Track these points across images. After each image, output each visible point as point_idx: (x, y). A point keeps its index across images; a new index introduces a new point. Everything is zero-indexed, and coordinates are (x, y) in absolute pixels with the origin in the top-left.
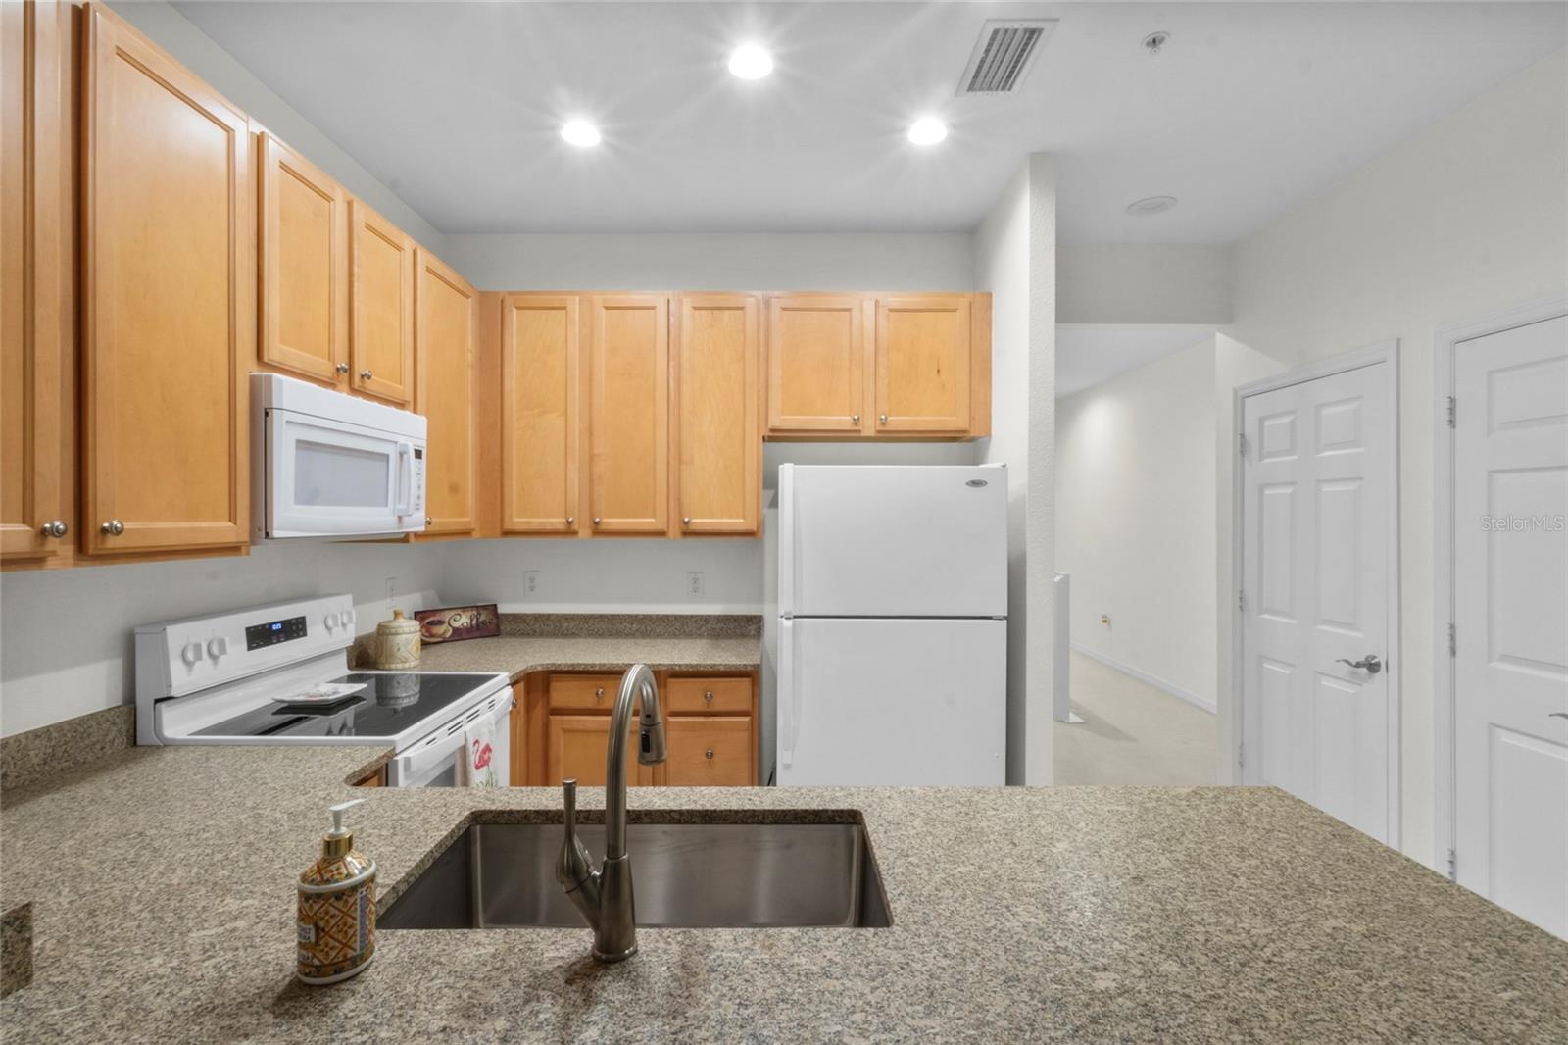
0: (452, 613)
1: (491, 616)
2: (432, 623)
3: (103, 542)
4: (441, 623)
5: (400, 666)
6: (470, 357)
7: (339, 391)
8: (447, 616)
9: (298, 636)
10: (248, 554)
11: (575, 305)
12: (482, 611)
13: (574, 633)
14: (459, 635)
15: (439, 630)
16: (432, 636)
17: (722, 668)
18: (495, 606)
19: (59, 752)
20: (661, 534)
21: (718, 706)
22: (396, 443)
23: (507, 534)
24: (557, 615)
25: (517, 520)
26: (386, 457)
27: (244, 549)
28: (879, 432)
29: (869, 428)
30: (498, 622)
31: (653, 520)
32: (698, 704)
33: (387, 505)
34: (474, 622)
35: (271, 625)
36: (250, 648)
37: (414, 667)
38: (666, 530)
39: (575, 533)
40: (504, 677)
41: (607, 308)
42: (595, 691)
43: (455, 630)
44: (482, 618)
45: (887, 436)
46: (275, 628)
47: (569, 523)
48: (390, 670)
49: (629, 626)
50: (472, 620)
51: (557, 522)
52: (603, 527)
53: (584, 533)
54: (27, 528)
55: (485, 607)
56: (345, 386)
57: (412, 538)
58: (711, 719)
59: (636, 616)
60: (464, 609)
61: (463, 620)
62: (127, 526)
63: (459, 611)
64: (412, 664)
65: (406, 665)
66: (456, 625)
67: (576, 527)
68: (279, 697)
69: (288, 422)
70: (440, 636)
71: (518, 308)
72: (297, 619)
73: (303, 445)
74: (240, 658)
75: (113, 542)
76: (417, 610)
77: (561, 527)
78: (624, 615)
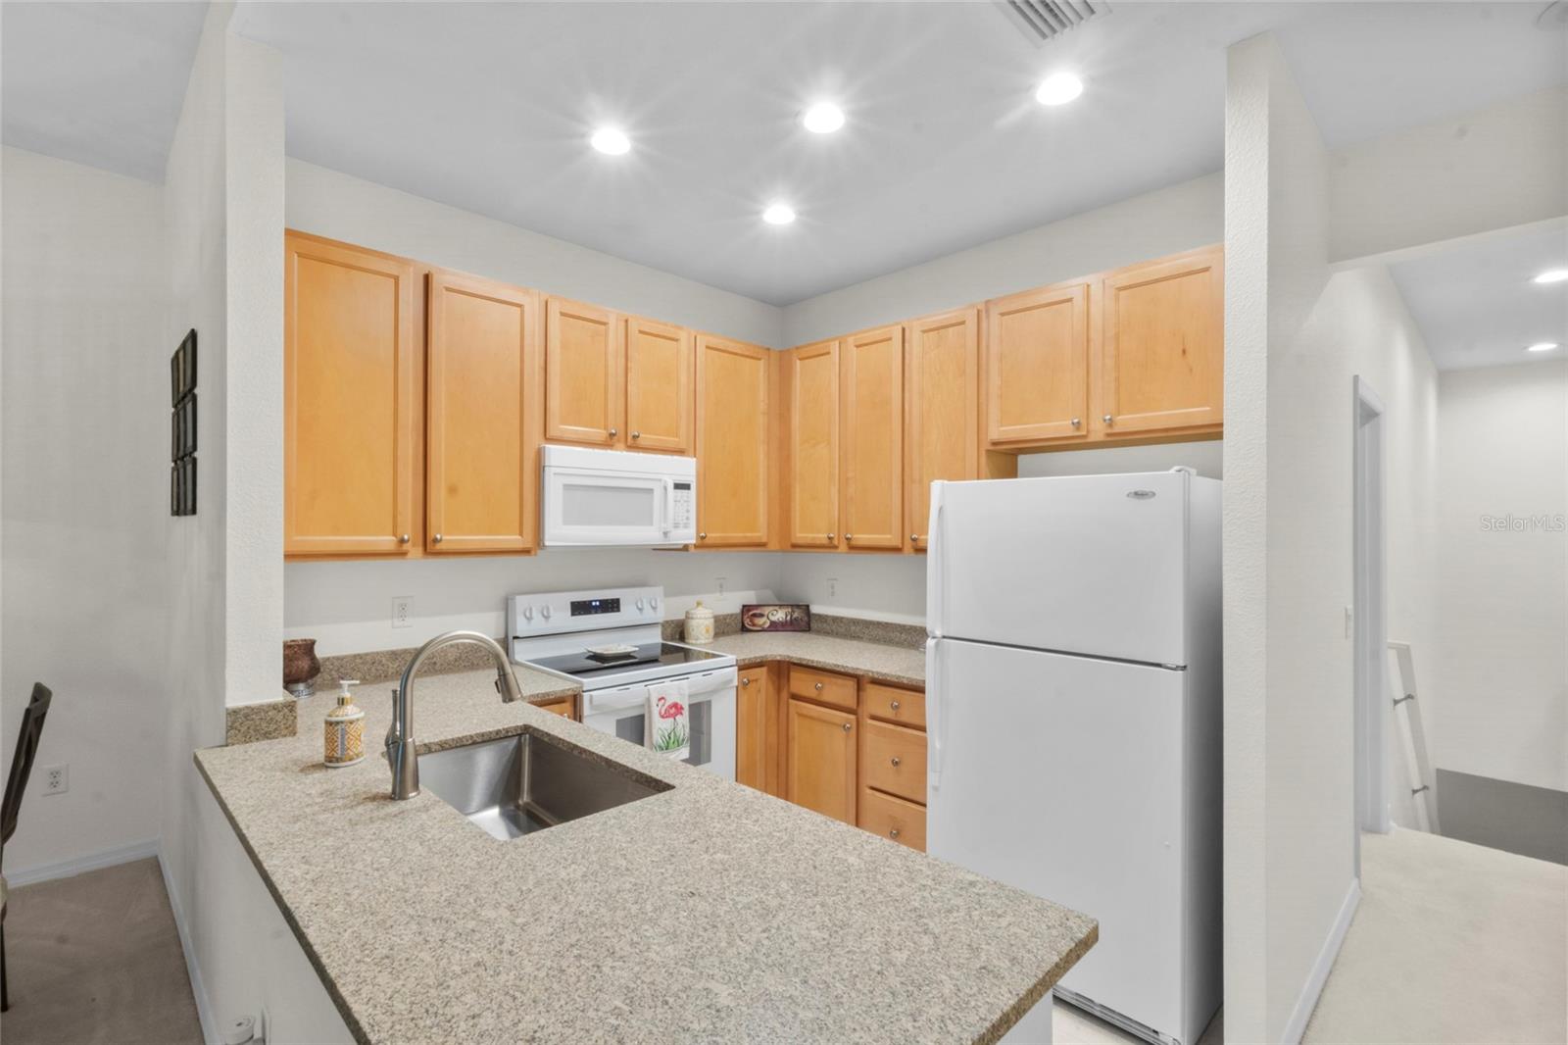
0: (771, 608)
1: (803, 615)
2: (754, 615)
3: (434, 546)
4: (762, 615)
5: (694, 642)
6: (762, 406)
7: (617, 450)
8: (766, 611)
9: (613, 611)
10: (536, 555)
11: (834, 347)
12: (795, 610)
13: (858, 637)
14: (775, 627)
15: (760, 621)
16: (754, 625)
17: (905, 681)
18: (808, 606)
19: (463, 657)
20: (897, 550)
21: (904, 718)
22: (660, 480)
23: (794, 546)
24: (847, 619)
25: (801, 535)
26: (651, 491)
27: (533, 552)
28: (1108, 435)
29: (1098, 431)
30: (809, 621)
31: (889, 536)
32: (889, 713)
33: (652, 524)
34: (789, 618)
35: (591, 601)
36: (573, 614)
37: (705, 644)
38: (900, 546)
39: (836, 547)
40: (731, 659)
41: (857, 346)
42: (814, 685)
43: (773, 623)
44: (795, 615)
45: (1119, 440)
46: (594, 604)
47: (830, 538)
48: (692, 644)
49: (899, 634)
50: (786, 616)
51: (821, 537)
52: (853, 543)
53: (843, 547)
54: (394, 538)
55: (798, 606)
56: (622, 445)
57: (692, 549)
58: (900, 729)
59: (904, 626)
60: (781, 606)
61: (780, 615)
62: (444, 538)
63: (777, 608)
64: (703, 642)
65: (698, 642)
66: (773, 618)
67: (836, 542)
68: (590, 649)
69: (555, 474)
70: (760, 626)
71: (800, 359)
72: (613, 600)
73: (567, 487)
74: (565, 620)
75: (439, 547)
76: (746, 603)
77: (825, 542)
78: (895, 624)
